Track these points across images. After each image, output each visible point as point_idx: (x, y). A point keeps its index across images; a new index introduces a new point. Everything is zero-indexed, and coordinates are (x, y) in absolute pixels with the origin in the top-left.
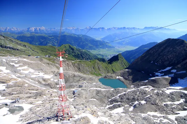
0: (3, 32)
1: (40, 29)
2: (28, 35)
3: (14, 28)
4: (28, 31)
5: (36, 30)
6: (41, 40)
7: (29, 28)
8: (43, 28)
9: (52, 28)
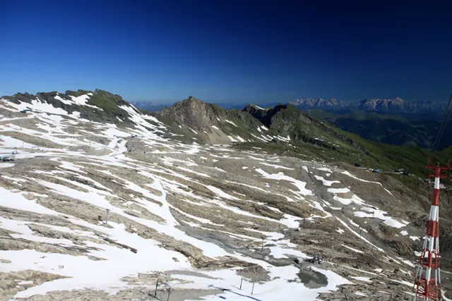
0: (310, 108)
1: (390, 103)
2: (361, 116)
3: (332, 99)
4: (361, 107)
5: (379, 105)
6: (390, 130)
7: (365, 101)
8: (399, 101)
9: (422, 103)
